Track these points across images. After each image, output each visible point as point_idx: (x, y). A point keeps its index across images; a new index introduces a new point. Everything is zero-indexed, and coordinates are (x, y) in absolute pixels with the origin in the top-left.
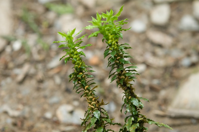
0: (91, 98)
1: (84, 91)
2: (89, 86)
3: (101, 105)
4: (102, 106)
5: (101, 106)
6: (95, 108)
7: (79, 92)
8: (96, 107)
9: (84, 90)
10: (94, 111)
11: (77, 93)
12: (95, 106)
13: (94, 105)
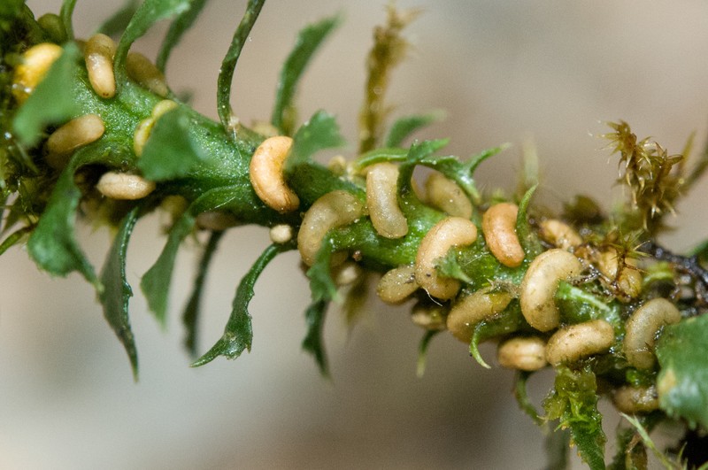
0: (469, 247)
1: (291, 245)
2: (285, 130)
3: (656, 224)
4: (672, 219)
5: (665, 241)
6: (620, 332)
7: (239, 326)
8: (626, 306)
9: (282, 232)
10: (652, 373)
11: (219, 349)
12: (602, 298)
13: (576, 293)
